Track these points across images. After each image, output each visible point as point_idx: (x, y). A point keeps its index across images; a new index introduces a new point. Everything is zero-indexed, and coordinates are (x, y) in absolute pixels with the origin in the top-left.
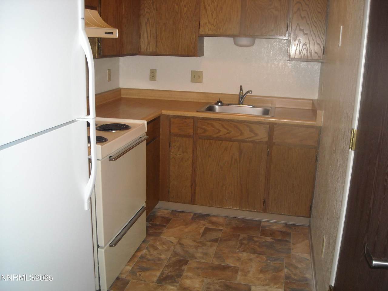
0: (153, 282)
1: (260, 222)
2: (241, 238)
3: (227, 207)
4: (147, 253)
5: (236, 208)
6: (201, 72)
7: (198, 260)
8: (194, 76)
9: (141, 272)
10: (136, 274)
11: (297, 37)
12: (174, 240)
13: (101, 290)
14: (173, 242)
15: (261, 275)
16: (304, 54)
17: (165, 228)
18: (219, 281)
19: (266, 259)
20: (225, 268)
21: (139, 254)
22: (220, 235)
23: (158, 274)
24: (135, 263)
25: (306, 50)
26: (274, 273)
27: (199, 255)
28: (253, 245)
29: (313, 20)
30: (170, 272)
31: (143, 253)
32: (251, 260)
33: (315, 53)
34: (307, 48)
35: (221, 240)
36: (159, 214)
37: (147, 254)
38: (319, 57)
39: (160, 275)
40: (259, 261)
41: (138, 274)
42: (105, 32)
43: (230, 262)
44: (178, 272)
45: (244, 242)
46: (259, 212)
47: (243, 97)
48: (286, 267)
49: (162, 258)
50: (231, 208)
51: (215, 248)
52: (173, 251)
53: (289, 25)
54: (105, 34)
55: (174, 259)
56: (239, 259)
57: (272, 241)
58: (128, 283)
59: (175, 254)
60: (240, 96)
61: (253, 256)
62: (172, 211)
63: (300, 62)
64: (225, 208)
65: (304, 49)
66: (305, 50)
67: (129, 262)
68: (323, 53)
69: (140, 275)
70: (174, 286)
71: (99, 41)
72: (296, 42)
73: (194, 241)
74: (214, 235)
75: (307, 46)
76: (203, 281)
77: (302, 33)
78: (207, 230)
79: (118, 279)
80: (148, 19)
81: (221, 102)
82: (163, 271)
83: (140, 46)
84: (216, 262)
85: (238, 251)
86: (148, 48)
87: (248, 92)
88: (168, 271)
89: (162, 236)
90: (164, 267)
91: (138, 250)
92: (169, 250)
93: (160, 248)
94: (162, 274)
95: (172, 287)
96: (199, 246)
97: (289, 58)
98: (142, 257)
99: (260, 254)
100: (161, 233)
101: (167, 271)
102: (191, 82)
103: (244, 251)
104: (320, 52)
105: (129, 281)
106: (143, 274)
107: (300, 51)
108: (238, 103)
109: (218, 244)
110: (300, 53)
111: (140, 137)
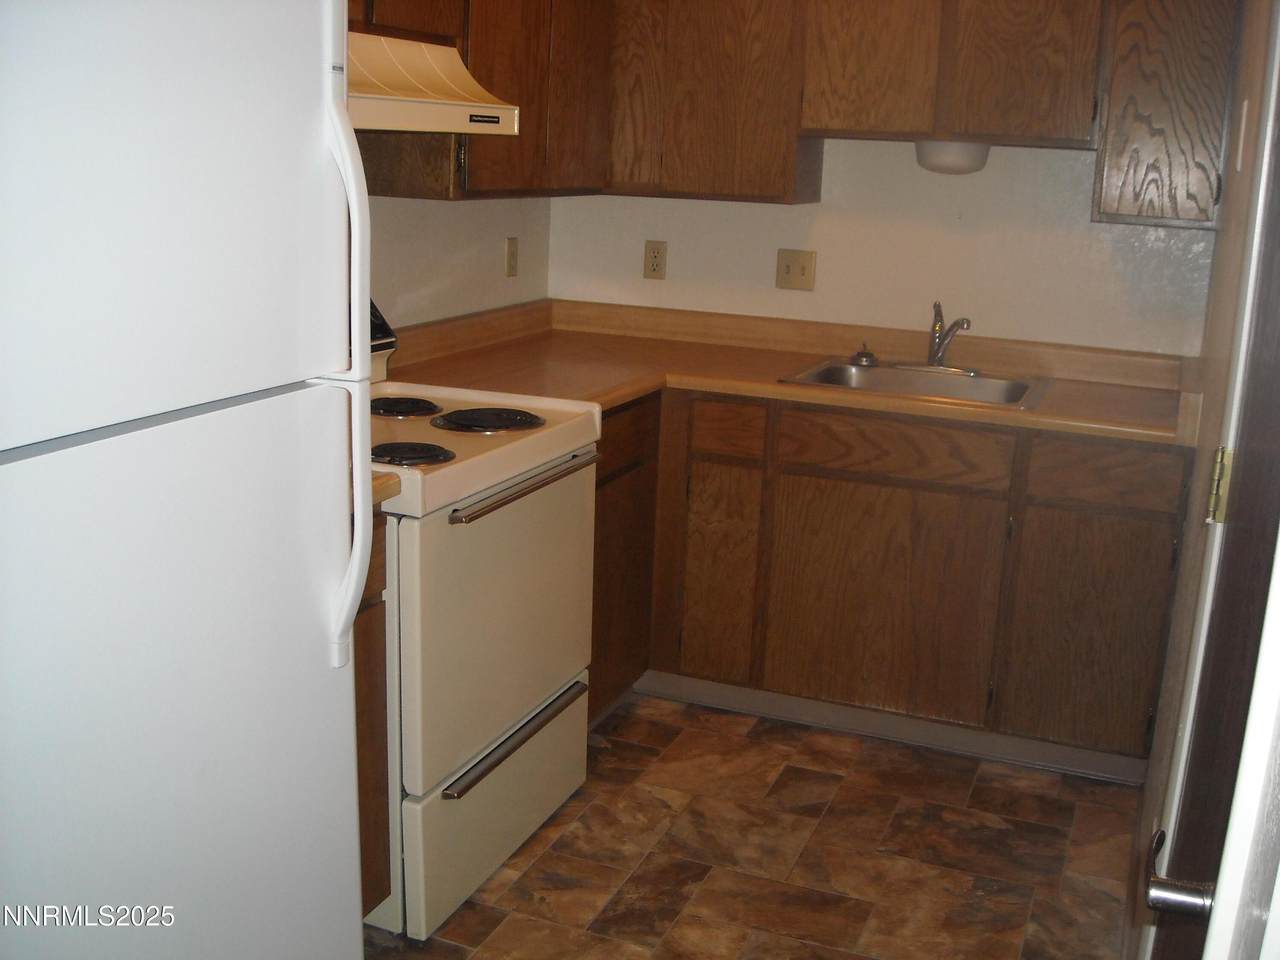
0: (582, 927)
1: (975, 761)
2: (899, 808)
3: (867, 705)
4: (582, 832)
5: (896, 709)
6: (811, 255)
7: (741, 867)
8: (788, 267)
9: (549, 889)
10: (532, 895)
11: (1126, 142)
12: (676, 799)
13: (409, 935)
14: (670, 803)
15: (945, 938)
16: (1151, 201)
17: (655, 759)
18: (796, 943)
19: (970, 886)
20: (826, 902)
21: (554, 835)
22: (832, 793)
23: (602, 901)
24: (533, 861)
25: (1158, 188)
26: (987, 935)
27: (745, 852)
28: (934, 837)
29: (1184, 86)
30: (643, 899)
31: (568, 834)
32: (918, 883)
33: (1190, 196)
34: (1162, 181)
35: (831, 811)
36: (643, 712)
37: (577, 837)
38: (1203, 211)
39: (607, 906)
40: (947, 890)
41: (537, 896)
42: (471, 116)
43: (846, 885)
44: (666, 901)
45: (907, 822)
46: (974, 728)
47: (942, 338)
48: (1034, 917)
49: (627, 853)
50: (881, 708)
51: (806, 834)
52: (666, 834)
53: (1102, 100)
54: (471, 121)
55: (662, 860)
56: (878, 878)
57: (1004, 826)
58: (498, 922)
59: (672, 843)
60: (934, 338)
61: (930, 872)
62: (691, 705)
63: (1142, 227)
64: (860, 707)
65: (1149, 184)
66: (1153, 186)
67: (514, 856)
68: (1214, 196)
69: (542, 899)
70: (643, 944)
71: (460, 145)
72: (1125, 161)
73: (742, 807)
74: (811, 794)
75: (1160, 174)
76: (744, 938)
77: (1144, 127)
78: (793, 775)
79: (469, 904)
80: (638, 79)
81: (869, 355)
82: (619, 892)
83: (612, 165)
84: (800, 881)
85: (881, 851)
86: (636, 173)
87: (958, 324)
88: (635, 896)
89: (638, 784)
90: (626, 883)
91: (552, 821)
92: (653, 830)
93: (626, 819)
94: (615, 903)
95: (639, 949)
96: (753, 825)
97: (1099, 212)
98: (562, 845)
99: (954, 867)
100: (635, 774)
101: (631, 895)
102: (777, 285)
103: (903, 853)
104: (1205, 195)
105: (505, 916)
106: (552, 897)
107: (1138, 189)
108: (925, 360)
109: (819, 824)
110: (1137, 196)
111: (574, 457)
